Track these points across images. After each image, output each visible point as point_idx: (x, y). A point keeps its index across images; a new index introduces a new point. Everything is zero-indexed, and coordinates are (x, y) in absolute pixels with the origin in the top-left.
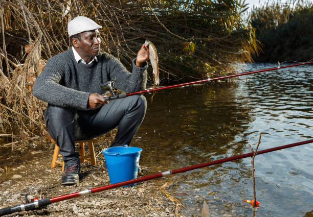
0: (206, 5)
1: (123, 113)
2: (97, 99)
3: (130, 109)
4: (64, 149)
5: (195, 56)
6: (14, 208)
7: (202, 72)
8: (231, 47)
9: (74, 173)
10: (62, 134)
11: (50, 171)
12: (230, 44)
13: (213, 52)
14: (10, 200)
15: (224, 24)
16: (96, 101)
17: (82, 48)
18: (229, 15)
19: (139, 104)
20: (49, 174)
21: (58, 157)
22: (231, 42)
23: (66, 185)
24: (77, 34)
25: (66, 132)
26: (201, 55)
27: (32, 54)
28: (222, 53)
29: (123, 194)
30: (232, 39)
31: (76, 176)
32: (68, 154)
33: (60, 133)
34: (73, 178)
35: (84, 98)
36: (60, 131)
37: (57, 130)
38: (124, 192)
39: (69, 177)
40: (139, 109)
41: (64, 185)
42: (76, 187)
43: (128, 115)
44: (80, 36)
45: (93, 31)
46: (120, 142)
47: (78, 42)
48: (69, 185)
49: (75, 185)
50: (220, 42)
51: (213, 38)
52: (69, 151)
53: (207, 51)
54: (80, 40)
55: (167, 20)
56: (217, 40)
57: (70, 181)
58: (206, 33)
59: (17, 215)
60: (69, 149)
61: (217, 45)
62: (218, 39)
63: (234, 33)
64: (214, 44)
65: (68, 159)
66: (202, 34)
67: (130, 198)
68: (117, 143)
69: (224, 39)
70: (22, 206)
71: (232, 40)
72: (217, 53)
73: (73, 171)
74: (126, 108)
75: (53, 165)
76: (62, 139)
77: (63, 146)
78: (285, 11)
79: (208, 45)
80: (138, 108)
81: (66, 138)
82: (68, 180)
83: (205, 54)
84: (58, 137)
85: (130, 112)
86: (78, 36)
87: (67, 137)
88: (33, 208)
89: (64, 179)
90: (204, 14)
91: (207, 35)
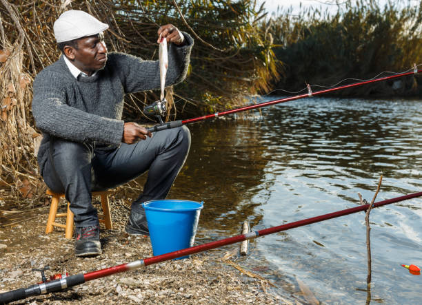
0: (207, 10)
1: (157, 152)
2: (136, 130)
3: (167, 145)
4: (78, 204)
5: (191, 82)
6: (30, 290)
7: (200, 105)
8: (238, 71)
9: (94, 238)
10: (76, 181)
11: (48, 237)
12: (237, 66)
13: (215, 76)
14: (9, 280)
15: (231, 38)
16: (134, 133)
17: (80, 60)
18: (238, 25)
19: (181, 138)
20: (47, 242)
21: (56, 217)
22: (239, 63)
23: (84, 257)
24: (72, 41)
25: (81, 178)
26: (199, 81)
27: (9, 64)
28: (227, 78)
29: (175, 268)
30: (240, 59)
31: (98, 243)
32: (84, 211)
33: (72, 180)
34: (95, 246)
35: (118, 129)
36: (73, 175)
37: (68, 175)
38: (176, 265)
39: (88, 245)
40: (181, 146)
41: (81, 257)
42: (101, 259)
43: (164, 154)
44: (77, 43)
45: (96, 36)
46: (152, 194)
47: (74, 51)
48: (89, 256)
49: (98, 257)
50: (225, 64)
51: (215, 57)
52: (86, 206)
53: (207, 76)
54: (77, 49)
55: (151, 30)
56: (221, 61)
57: (90, 251)
58: (206, 50)
59: (33, 300)
60: (85, 203)
61: (220, 68)
62: (222, 58)
63: (244, 52)
64: (216, 67)
65: (83, 218)
66: (200, 52)
67: (189, 273)
68: (148, 196)
69: (231, 58)
70: (43, 287)
71: (241, 61)
72: (220, 79)
73: (92, 236)
74: (162, 145)
75: (49, 229)
76: (75, 190)
77: (76, 199)
78: (297, 26)
79: (208, 67)
80: (178, 145)
81: (81, 187)
82: (89, 249)
83: (205, 79)
84: (69, 185)
85: (167, 150)
86: (73, 43)
87: (83, 185)
88: (58, 289)
89: (80, 248)
90: (203, 23)
91: (207, 52)
